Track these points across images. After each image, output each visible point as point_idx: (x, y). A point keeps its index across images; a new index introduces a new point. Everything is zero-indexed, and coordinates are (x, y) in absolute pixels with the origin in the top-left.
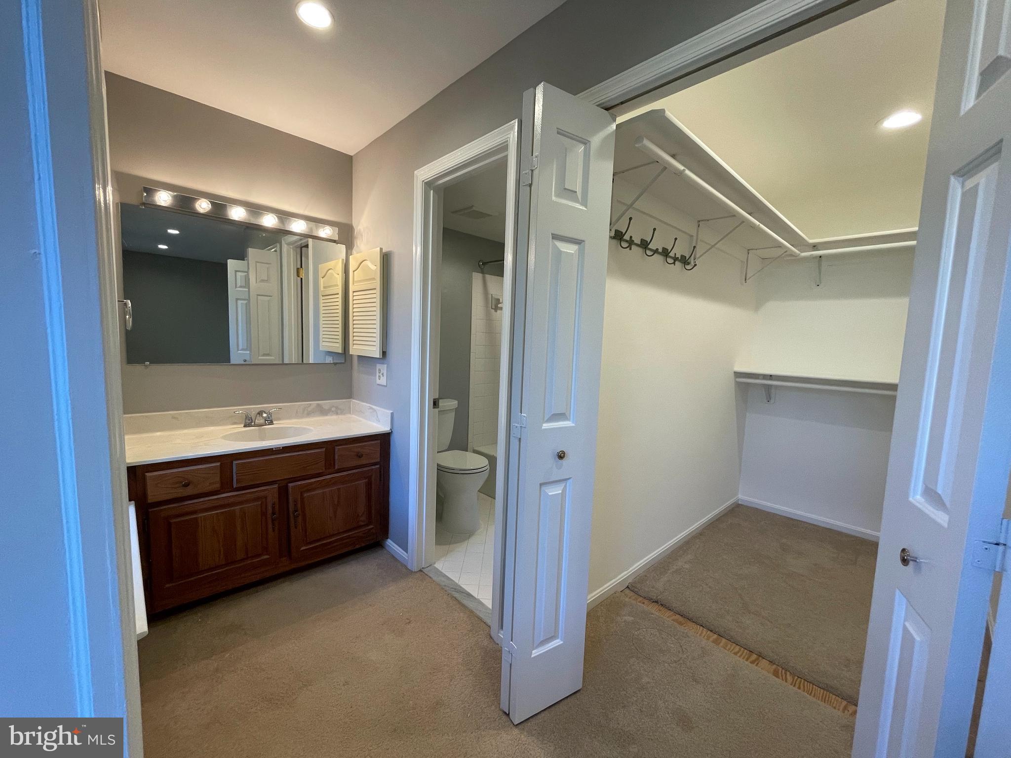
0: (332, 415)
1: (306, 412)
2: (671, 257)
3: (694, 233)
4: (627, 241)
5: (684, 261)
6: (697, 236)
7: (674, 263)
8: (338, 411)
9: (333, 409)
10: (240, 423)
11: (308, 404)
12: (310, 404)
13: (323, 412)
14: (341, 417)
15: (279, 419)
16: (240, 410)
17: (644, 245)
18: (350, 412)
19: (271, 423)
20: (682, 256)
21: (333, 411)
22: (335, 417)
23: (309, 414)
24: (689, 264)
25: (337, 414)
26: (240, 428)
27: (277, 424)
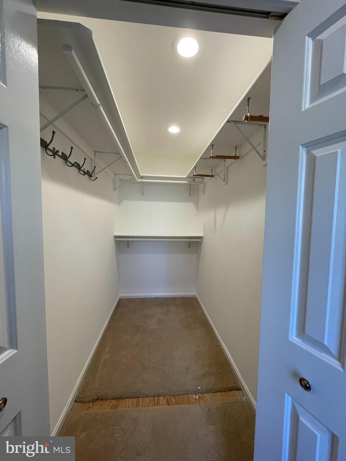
2: (82, 170)
3: (93, 158)
4: (51, 150)
5: (89, 174)
6: (95, 160)
7: (84, 175)
17: (65, 158)
20: (88, 171)
24: (92, 176)
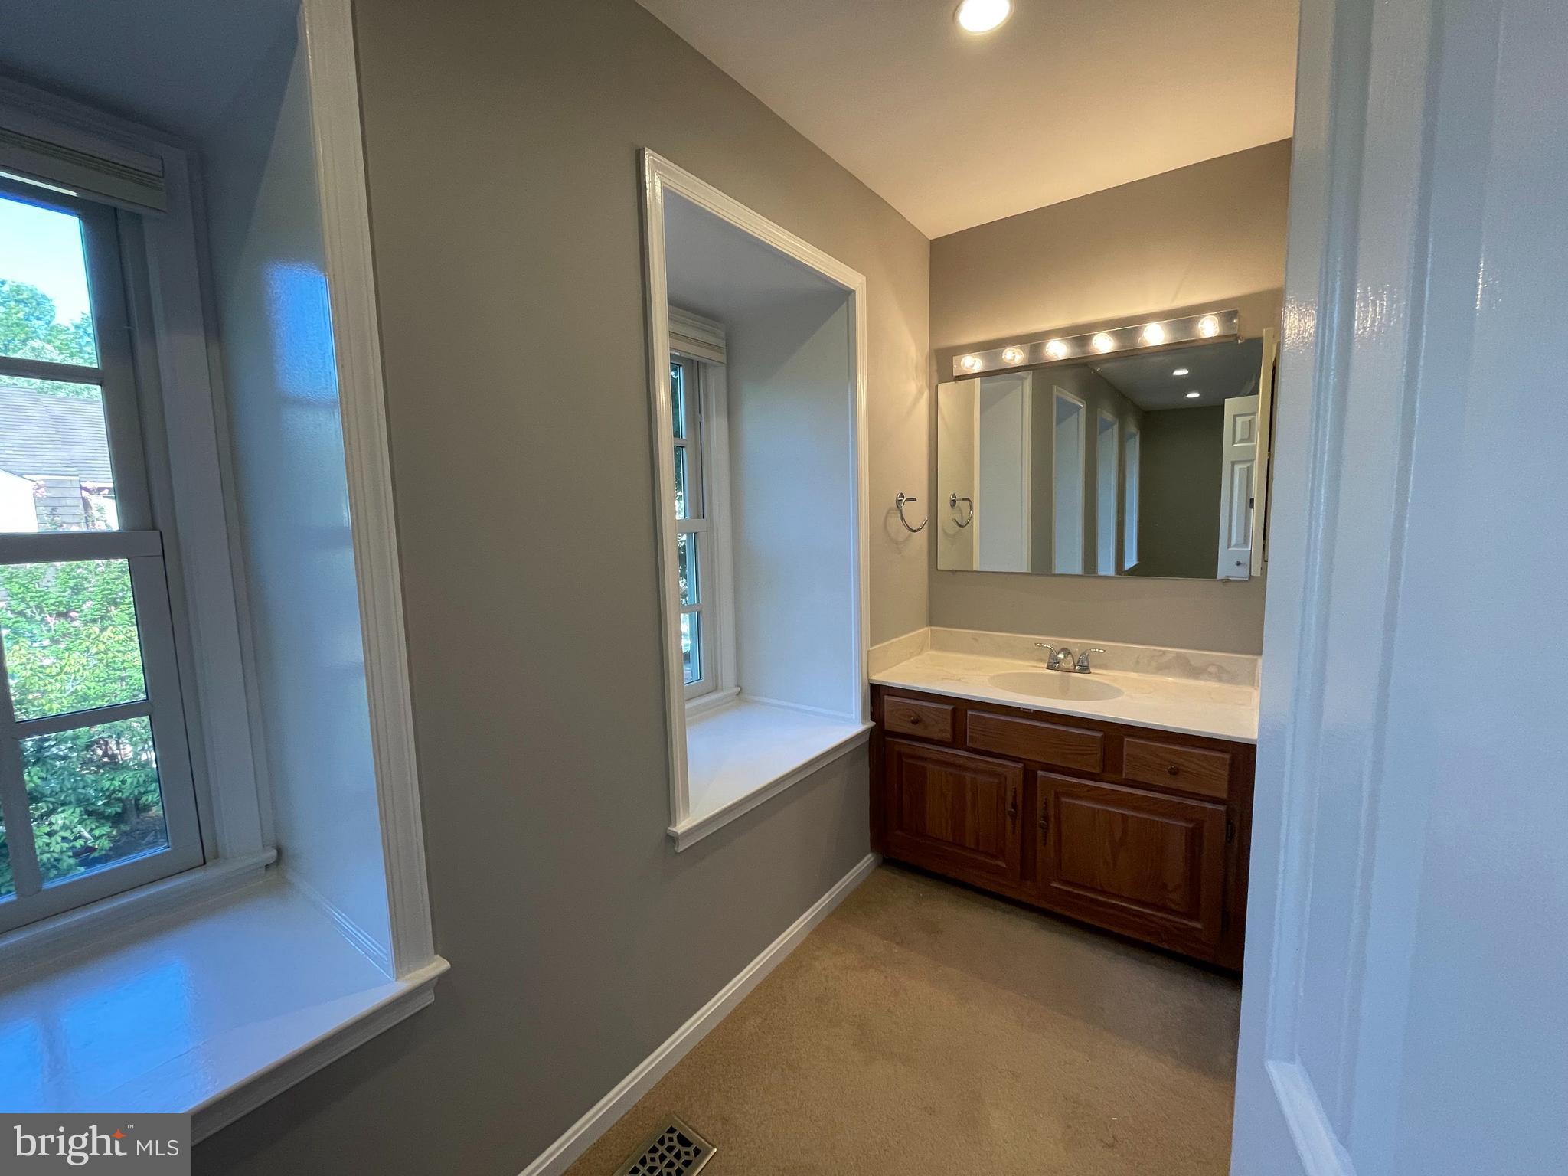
0: (1206, 680)
1: (1154, 664)
8: (1223, 675)
9: (1211, 669)
10: (1041, 660)
11: (1160, 651)
12: (1164, 652)
13: (1193, 671)
14: (1226, 687)
15: (1104, 667)
16: (1049, 642)
18: (1254, 683)
19: (1085, 670)
21: (1210, 673)
22: (1213, 685)
23: (1163, 669)
25: (1220, 679)
26: (1041, 669)
27: (1096, 676)
